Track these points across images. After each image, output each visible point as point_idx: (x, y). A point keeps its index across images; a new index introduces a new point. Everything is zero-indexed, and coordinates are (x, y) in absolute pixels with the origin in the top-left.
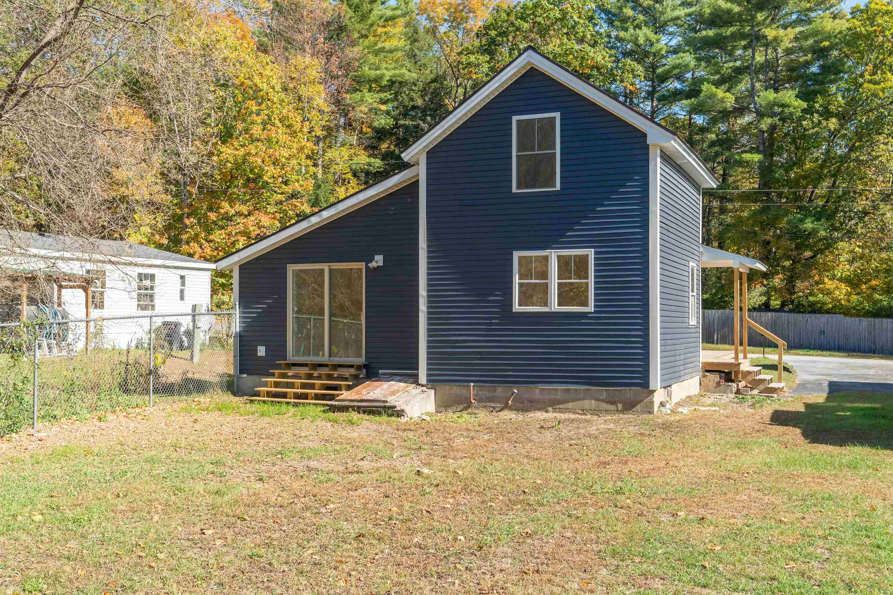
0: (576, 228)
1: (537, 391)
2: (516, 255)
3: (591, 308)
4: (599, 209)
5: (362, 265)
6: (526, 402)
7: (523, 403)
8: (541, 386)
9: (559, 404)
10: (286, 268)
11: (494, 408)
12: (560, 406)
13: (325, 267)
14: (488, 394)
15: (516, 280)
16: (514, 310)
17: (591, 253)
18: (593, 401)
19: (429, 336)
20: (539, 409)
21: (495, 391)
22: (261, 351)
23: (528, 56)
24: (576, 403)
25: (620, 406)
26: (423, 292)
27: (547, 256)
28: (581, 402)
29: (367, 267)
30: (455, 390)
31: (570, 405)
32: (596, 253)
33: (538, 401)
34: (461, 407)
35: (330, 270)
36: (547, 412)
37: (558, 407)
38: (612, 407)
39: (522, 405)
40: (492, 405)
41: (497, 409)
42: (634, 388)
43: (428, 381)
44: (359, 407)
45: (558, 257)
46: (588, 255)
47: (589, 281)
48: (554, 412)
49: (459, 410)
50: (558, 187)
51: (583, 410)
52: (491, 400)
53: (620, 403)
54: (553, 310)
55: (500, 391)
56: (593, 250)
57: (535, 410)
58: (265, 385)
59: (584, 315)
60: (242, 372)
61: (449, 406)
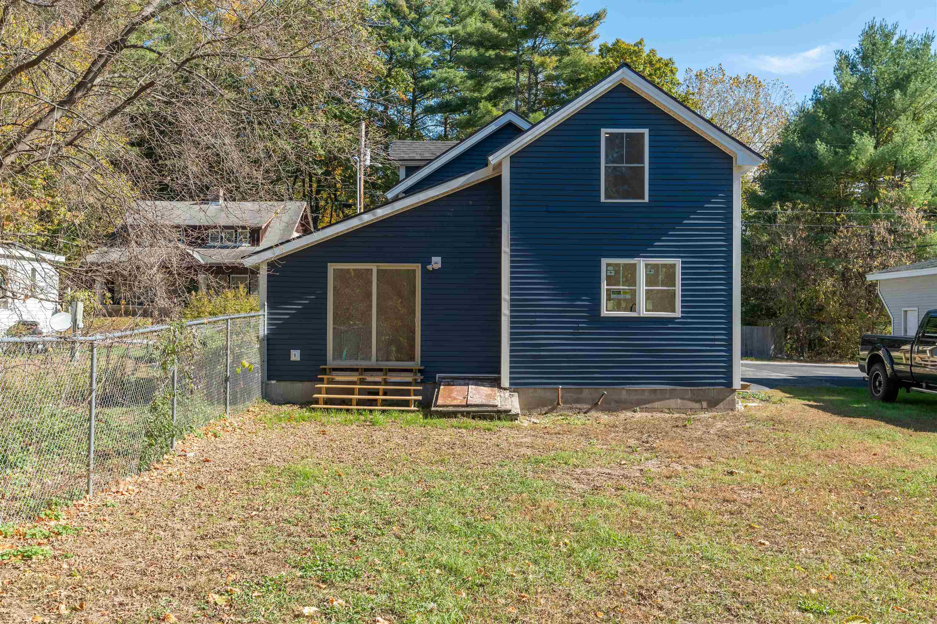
0: (663, 238)
1: (624, 392)
2: (604, 261)
3: (678, 314)
4: (685, 222)
5: (417, 267)
6: (612, 403)
7: (610, 404)
8: (628, 387)
9: (645, 404)
10: (327, 267)
11: (580, 409)
12: (647, 406)
13: (374, 267)
14: (575, 396)
15: (604, 286)
16: (602, 315)
17: (678, 262)
18: (679, 401)
19: (511, 339)
20: (626, 409)
21: (581, 393)
22: (295, 355)
23: (623, 73)
24: (663, 402)
25: (705, 404)
26: (506, 295)
27: (635, 264)
28: (668, 401)
29: (424, 269)
30: (540, 392)
31: (657, 405)
32: (683, 263)
33: (625, 402)
34: (546, 409)
35: (378, 271)
36: (635, 411)
37: (644, 406)
38: (697, 405)
39: (608, 406)
40: (579, 406)
41: (584, 411)
42: (717, 387)
43: (511, 384)
44: (468, 413)
45: (647, 265)
46: (675, 265)
47: (677, 288)
48: (641, 412)
49: (543, 412)
50: (647, 199)
51: (669, 409)
52: (577, 401)
53: (704, 401)
54: (642, 315)
55: (587, 392)
56: (680, 260)
57: (621, 410)
58: (319, 391)
59: (671, 320)
60: (269, 378)
61: (533, 409)
